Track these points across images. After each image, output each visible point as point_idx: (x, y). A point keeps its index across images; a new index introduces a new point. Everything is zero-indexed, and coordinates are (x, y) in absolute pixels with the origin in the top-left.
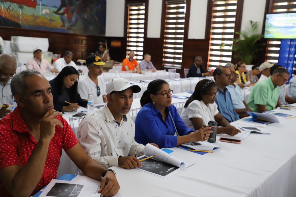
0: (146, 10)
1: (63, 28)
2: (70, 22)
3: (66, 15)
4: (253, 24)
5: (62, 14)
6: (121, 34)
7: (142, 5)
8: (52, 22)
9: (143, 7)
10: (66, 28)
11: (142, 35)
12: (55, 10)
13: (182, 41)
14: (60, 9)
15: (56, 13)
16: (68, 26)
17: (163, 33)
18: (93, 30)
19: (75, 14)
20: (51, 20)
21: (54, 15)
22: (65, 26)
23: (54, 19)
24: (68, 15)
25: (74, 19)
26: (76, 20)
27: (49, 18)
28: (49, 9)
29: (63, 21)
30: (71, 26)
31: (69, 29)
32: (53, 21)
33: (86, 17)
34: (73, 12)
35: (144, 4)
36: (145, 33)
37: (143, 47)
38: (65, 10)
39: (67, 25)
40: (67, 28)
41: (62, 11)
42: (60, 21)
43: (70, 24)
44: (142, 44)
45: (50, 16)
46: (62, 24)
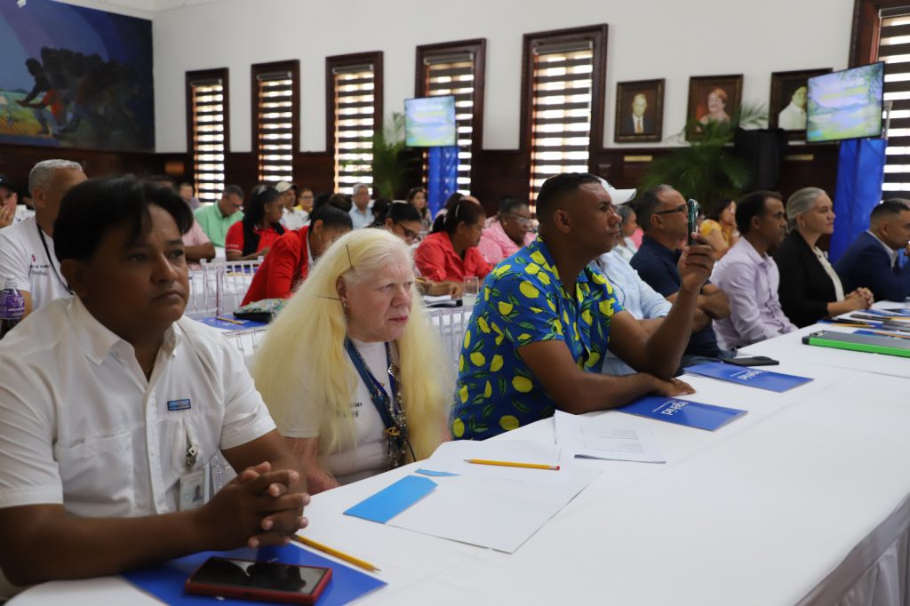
0: (226, 93)
1: (44, 136)
2: (59, 123)
3: (49, 108)
4: (398, 119)
5: (42, 105)
6: (181, 147)
8: (16, 123)
9: (219, 88)
10: (50, 135)
11: (220, 148)
12: (22, 97)
13: (289, 157)
14: (33, 95)
15: (25, 103)
16: (57, 132)
18: (119, 140)
19: (72, 104)
20: (12, 120)
21: (20, 108)
22: (47, 132)
23: (19, 117)
24: (53, 108)
25: (69, 116)
26: (77, 119)
27: (8, 115)
28: (6, 96)
29: (42, 120)
30: (64, 131)
31: (57, 137)
32: (17, 120)
33: (101, 111)
34: (67, 102)
36: (226, 143)
38: (45, 98)
39: (52, 129)
40: (54, 135)
41: (39, 99)
42: (36, 122)
43: (61, 128)
44: (221, 167)
45: (8, 111)
46: (40, 127)
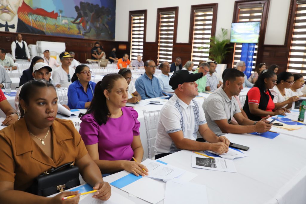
0: (145, 19)
1: (79, 35)
2: (85, 30)
3: (81, 24)
4: (224, 31)
5: (79, 23)
6: (126, 39)
7: (142, 15)
8: (70, 30)
9: (143, 17)
10: (81, 34)
11: (142, 40)
12: (73, 20)
13: (172, 45)
14: (76, 20)
15: (74, 22)
16: (84, 33)
17: (157, 38)
19: (89, 23)
20: (69, 28)
21: (72, 24)
22: (80, 33)
23: (71, 27)
24: (83, 24)
25: (88, 27)
26: (90, 28)
27: (68, 27)
28: (68, 20)
29: (79, 29)
30: (86, 33)
31: (84, 35)
32: (71, 29)
33: (98, 25)
34: (87, 22)
35: (144, 15)
36: (144, 38)
37: (143, 49)
38: (80, 21)
39: (82, 32)
40: (83, 34)
41: (78, 21)
42: (77, 29)
43: (85, 32)
44: (142, 47)
45: (68, 25)
46: (78, 31)
